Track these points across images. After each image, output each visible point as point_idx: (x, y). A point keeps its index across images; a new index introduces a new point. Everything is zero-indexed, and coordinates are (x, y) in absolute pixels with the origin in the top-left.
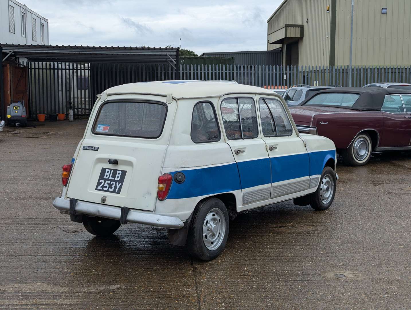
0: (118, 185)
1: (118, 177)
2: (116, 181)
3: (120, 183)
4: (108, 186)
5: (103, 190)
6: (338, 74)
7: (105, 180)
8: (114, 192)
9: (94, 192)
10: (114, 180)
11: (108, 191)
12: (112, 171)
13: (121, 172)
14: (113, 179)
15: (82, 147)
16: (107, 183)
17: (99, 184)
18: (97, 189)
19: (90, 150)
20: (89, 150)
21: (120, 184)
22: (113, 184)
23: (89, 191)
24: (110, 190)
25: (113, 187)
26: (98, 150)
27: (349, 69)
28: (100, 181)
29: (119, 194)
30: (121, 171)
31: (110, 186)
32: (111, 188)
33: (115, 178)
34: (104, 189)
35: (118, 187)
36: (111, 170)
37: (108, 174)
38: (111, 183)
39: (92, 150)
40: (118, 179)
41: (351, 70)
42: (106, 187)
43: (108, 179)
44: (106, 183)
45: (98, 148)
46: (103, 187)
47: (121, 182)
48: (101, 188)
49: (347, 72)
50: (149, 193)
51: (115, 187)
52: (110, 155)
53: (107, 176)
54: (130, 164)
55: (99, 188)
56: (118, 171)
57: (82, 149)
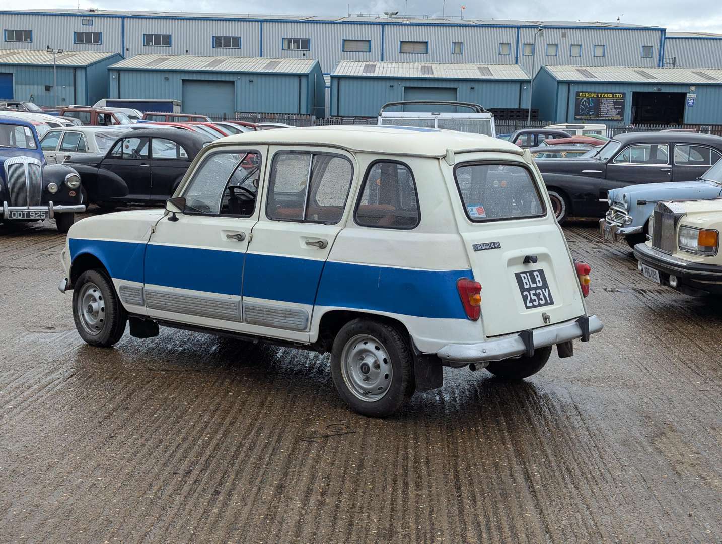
0: (546, 292)
1: (539, 281)
2: (540, 288)
3: (547, 289)
4: (536, 298)
7: (528, 290)
8: (547, 303)
11: (540, 305)
13: (538, 274)
14: (535, 285)
15: (472, 249)
17: (525, 298)
18: (526, 307)
19: (489, 249)
22: (540, 293)
23: (522, 314)
24: (541, 302)
25: (542, 297)
26: (500, 247)
28: (524, 294)
29: (554, 304)
30: (538, 271)
31: (539, 298)
33: (537, 283)
34: (535, 304)
35: (547, 295)
36: (526, 273)
37: (527, 281)
38: (537, 293)
39: (492, 248)
40: (541, 284)
42: (535, 300)
43: (531, 288)
44: (532, 295)
45: (499, 243)
46: (532, 301)
47: (546, 287)
48: (531, 304)
53: (526, 284)
54: (544, 258)
55: (528, 304)
56: (534, 273)
57: (475, 251)
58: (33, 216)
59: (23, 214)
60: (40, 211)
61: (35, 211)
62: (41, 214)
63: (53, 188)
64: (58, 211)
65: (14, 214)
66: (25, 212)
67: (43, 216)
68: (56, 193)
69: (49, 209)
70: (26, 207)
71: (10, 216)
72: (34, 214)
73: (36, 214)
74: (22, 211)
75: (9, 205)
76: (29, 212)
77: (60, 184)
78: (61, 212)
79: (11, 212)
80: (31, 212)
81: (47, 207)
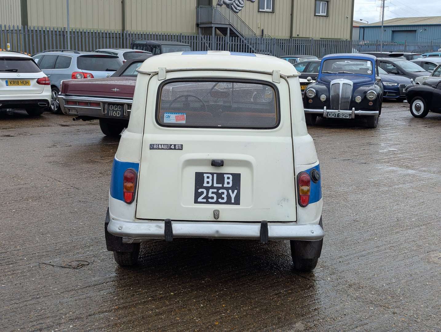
0: (233, 193)
1: (228, 183)
2: (227, 189)
4: (215, 196)
5: (208, 202)
6: (54, 36)
7: (208, 189)
8: (229, 202)
9: (194, 207)
10: (223, 188)
11: (217, 202)
12: (215, 175)
13: (231, 177)
14: (220, 185)
15: (148, 147)
16: (213, 193)
17: (198, 194)
18: (196, 202)
19: (166, 149)
20: (164, 149)
21: (236, 191)
22: (223, 193)
23: (184, 206)
24: (220, 200)
25: (224, 196)
26: (182, 149)
27: (67, 31)
28: (200, 190)
29: (240, 205)
30: (231, 174)
31: (219, 196)
32: (223, 199)
33: (223, 184)
34: (210, 200)
35: (233, 196)
36: (212, 174)
37: (210, 180)
38: (220, 192)
39: (170, 149)
40: (230, 185)
41: (69, 33)
42: (212, 198)
43: (212, 187)
44: (210, 192)
45: (182, 145)
46: (207, 198)
47: (236, 189)
49: (64, 35)
50: (285, 199)
51: (229, 196)
52: (208, 154)
53: (208, 182)
54: (246, 164)
55: (200, 199)
56: (225, 175)
57: (150, 149)
58: (341, 116)
59: (335, 115)
60: (346, 114)
61: (343, 113)
62: (347, 116)
63: (358, 99)
64: (358, 114)
65: (330, 114)
66: (337, 114)
67: (348, 117)
68: (360, 103)
69: (352, 112)
70: (337, 111)
71: (327, 116)
72: (342, 115)
73: (343, 115)
74: (335, 113)
75: (327, 109)
76: (339, 114)
77: (363, 97)
78: (360, 115)
79: (328, 113)
80: (340, 114)
81: (351, 111)
